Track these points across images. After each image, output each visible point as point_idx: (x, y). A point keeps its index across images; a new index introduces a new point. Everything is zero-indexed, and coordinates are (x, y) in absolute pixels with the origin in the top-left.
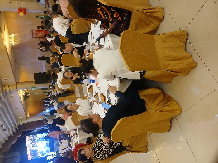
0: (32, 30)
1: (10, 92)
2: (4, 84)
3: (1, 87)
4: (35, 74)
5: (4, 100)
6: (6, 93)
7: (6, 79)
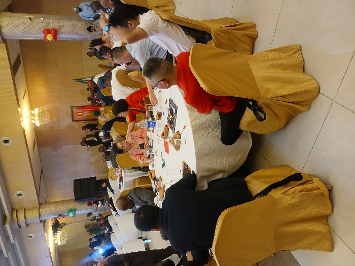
0: (72, 107)
1: (27, 225)
2: (17, 206)
3: (11, 213)
4: (75, 181)
5: (13, 242)
6: (20, 226)
7: (19, 192)
